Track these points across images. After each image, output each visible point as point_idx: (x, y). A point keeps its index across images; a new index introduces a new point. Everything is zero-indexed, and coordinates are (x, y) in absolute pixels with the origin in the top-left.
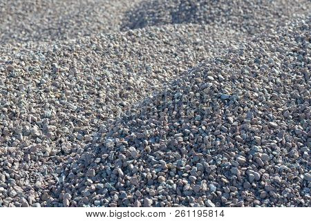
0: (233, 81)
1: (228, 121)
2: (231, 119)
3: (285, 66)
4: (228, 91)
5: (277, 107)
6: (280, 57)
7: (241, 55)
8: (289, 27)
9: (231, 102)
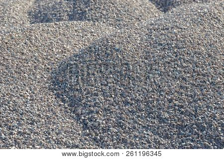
0: (119, 43)
1: (118, 57)
2: (120, 56)
3: (142, 40)
4: (117, 46)
5: (138, 54)
6: (139, 36)
7: (121, 34)
8: (145, 24)
9: (119, 51)
